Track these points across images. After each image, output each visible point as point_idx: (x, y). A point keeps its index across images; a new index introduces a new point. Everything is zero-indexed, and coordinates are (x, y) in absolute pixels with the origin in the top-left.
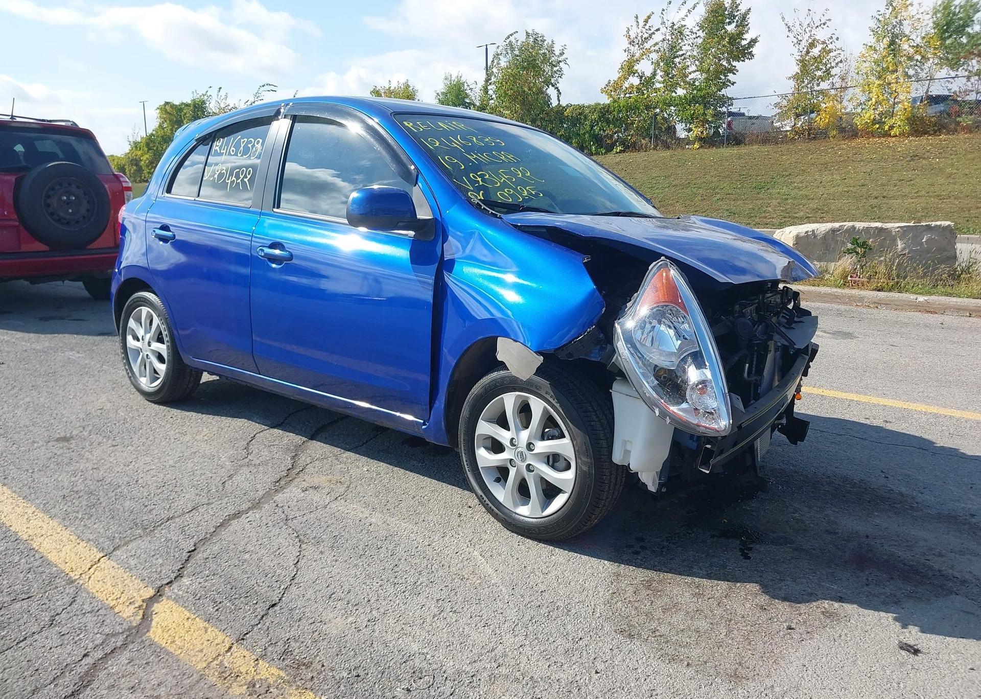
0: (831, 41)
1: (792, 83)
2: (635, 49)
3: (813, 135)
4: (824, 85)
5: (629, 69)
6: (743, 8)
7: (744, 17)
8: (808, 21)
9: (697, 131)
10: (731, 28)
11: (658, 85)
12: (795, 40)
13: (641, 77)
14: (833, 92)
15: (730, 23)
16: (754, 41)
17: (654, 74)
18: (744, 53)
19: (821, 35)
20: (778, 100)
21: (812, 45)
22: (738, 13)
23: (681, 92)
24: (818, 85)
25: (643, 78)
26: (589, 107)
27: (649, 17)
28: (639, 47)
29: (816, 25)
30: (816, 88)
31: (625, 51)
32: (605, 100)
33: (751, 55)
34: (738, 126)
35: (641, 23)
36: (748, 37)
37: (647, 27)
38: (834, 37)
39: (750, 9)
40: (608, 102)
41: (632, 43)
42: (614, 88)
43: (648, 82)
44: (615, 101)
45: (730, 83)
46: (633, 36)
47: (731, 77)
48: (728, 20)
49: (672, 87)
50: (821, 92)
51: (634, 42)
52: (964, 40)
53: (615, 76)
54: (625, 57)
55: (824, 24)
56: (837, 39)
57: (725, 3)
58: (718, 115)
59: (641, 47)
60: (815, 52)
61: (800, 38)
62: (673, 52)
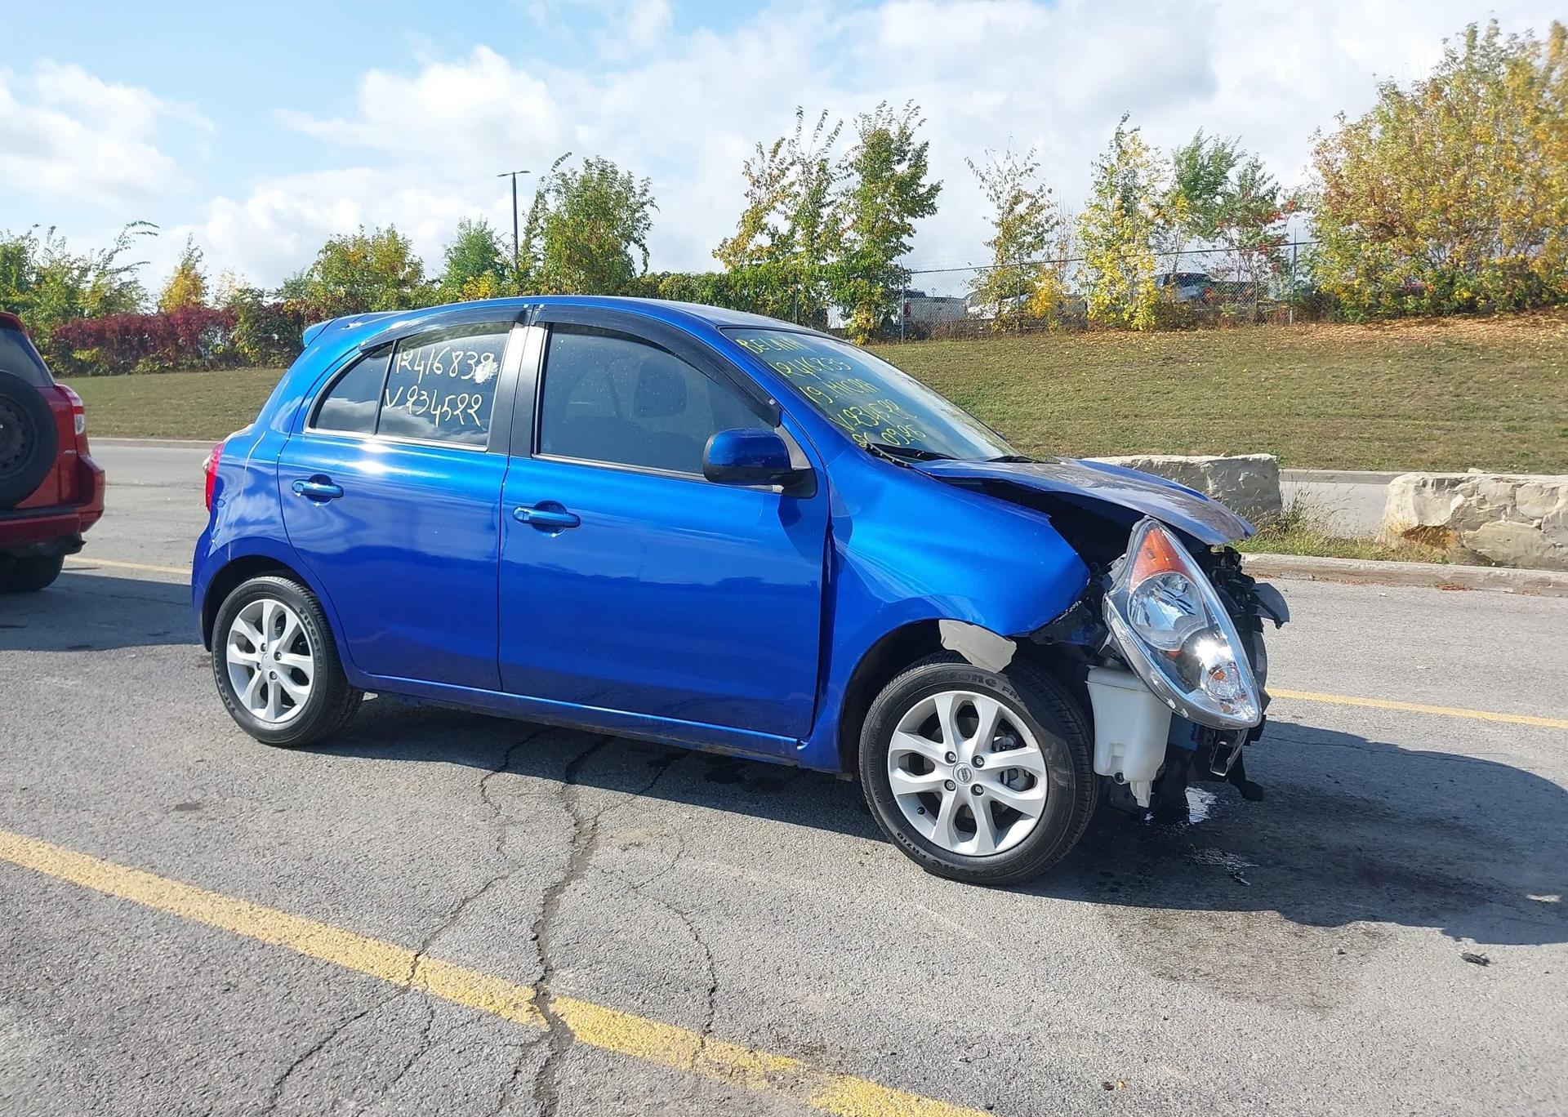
0: (1041, 194)
1: (992, 252)
2: (761, 193)
3: (1026, 325)
4: (1037, 256)
5: (754, 222)
6: (917, 141)
7: (919, 155)
8: (1009, 165)
9: (859, 318)
10: (902, 169)
11: (798, 249)
12: (992, 193)
13: (773, 236)
14: (1049, 266)
15: (899, 162)
16: (935, 189)
17: (793, 232)
18: (922, 205)
19: (1029, 185)
20: (976, 275)
21: (1017, 200)
22: (911, 147)
23: (832, 259)
24: (1029, 255)
25: (777, 237)
26: (697, 278)
27: (778, 145)
28: (767, 189)
29: (1020, 172)
30: (1026, 260)
31: (747, 195)
32: (720, 268)
33: (933, 209)
34: (919, 312)
35: (768, 156)
36: (926, 181)
37: (777, 160)
38: (1045, 190)
39: (927, 144)
40: (725, 272)
41: (756, 182)
42: (732, 250)
43: (783, 243)
44: (737, 271)
45: (905, 248)
46: (756, 173)
47: (905, 239)
48: (896, 158)
49: (817, 253)
50: (1034, 265)
51: (759, 182)
52: (1219, 200)
53: (733, 232)
54: (747, 204)
55: (1031, 170)
56: (1050, 191)
57: (891, 133)
58: (890, 296)
59: (771, 189)
60: (1021, 209)
61: (999, 189)
62: (817, 198)
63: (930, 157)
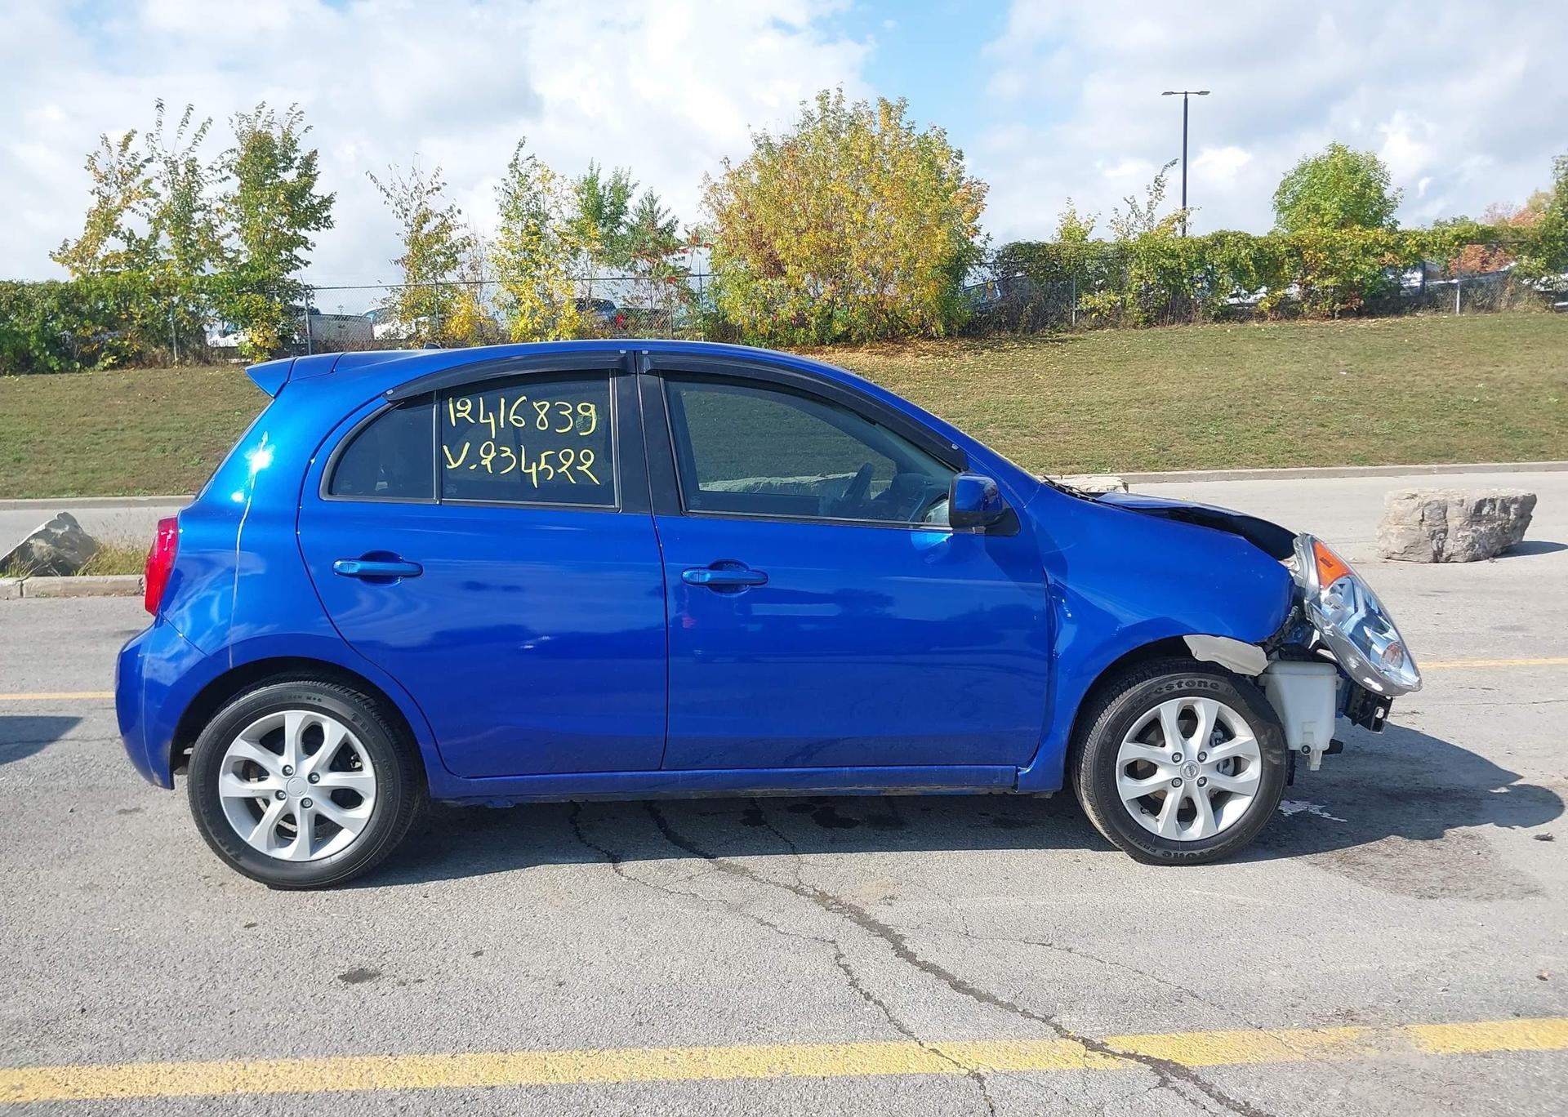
0: (450, 214)
1: (402, 270)
2: (111, 191)
4: (451, 277)
5: (104, 222)
6: (303, 149)
7: (308, 163)
8: (414, 183)
9: (255, 336)
10: (290, 176)
11: (164, 256)
12: (398, 209)
13: (129, 240)
14: (463, 287)
15: (285, 169)
16: (327, 202)
17: (154, 238)
18: (316, 217)
19: (437, 204)
20: (388, 294)
21: (425, 218)
22: (298, 155)
23: (210, 269)
24: (442, 275)
25: (134, 242)
26: (34, 286)
27: (128, 138)
28: (119, 187)
29: (426, 189)
30: (439, 280)
31: (93, 193)
32: (65, 276)
33: (328, 223)
34: (322, 331)
35: (116, 150)
36: (319, 189)
37: (128, 155)
38: (455, 210)
39: (316, 152)
40: (72, 280)
41: (103, 178)
42: (81, 253)
43: (142, 250)
44: (88, 280)
45: (301, 262)
46: (102, 169)
47: (300, 252)
48: (282, 165)
49: (192, 262)
50: (447, 286)
51: (107, 179)
52: (623, 230)
53: (77, 234)
54: (94, 202)
55: (438, 189)
56: (459, 212)
57: (274, 137)
58: (292, 312)
59: (123, 187)
60: (428, 228)
61: (406, 206)
62: (187, 200)
63: (320, 164)
